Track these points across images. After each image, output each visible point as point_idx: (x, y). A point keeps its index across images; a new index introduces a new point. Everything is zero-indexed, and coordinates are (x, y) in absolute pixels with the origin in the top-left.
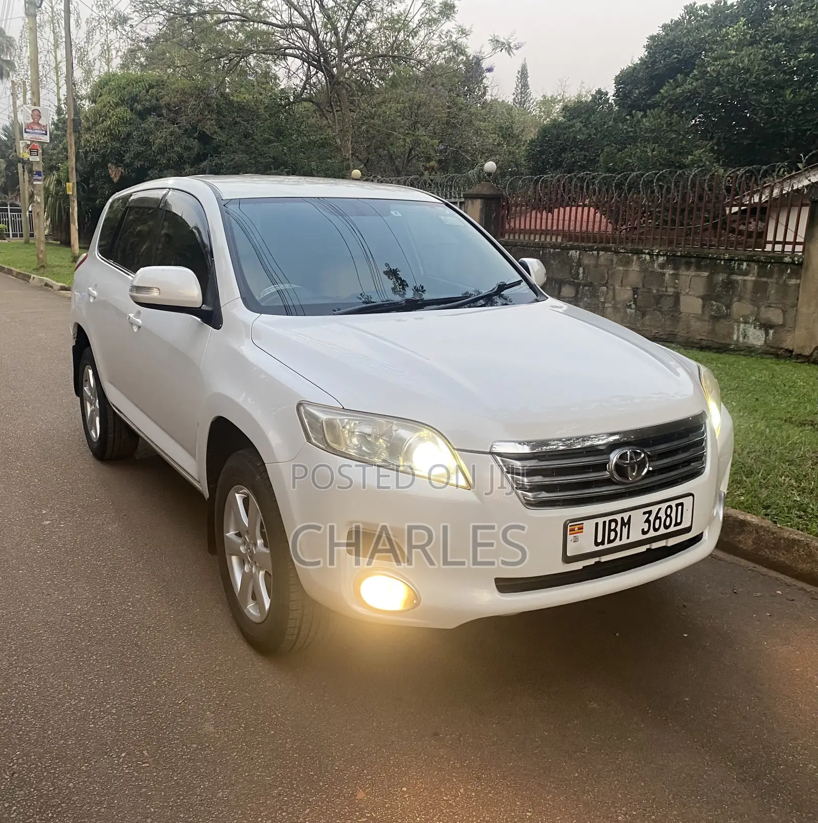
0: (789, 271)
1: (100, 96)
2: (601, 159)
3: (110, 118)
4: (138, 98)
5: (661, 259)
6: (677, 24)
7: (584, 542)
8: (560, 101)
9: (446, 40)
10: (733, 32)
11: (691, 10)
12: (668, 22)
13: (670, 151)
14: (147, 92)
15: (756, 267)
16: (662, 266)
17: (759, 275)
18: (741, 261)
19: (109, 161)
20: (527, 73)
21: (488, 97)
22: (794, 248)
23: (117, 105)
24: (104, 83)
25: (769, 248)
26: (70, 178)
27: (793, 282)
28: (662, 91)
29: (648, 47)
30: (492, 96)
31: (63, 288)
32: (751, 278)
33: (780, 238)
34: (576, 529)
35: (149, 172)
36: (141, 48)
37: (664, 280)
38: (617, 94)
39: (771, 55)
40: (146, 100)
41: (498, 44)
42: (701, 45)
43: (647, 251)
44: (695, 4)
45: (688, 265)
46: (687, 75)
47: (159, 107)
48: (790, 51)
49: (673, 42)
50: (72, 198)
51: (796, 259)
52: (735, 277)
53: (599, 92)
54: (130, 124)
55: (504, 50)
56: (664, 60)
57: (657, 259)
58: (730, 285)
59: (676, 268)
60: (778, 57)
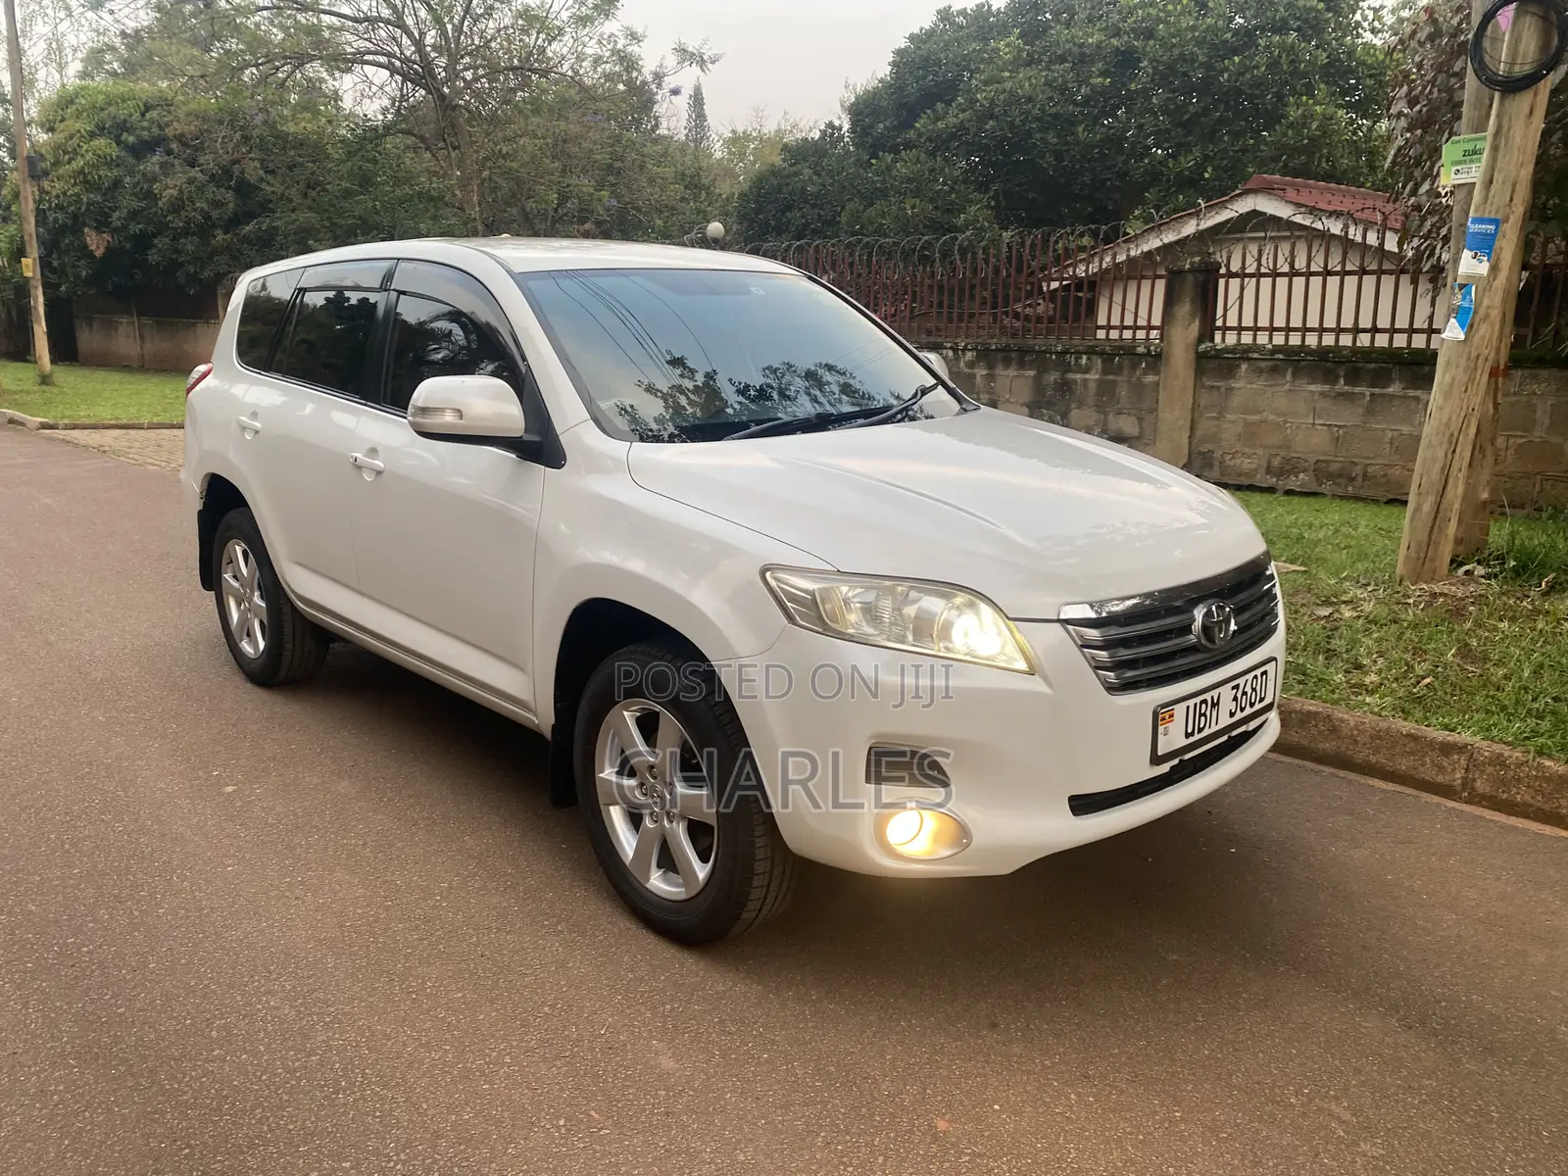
0: (1144, 365)
1: (62, 121)
2: (844, 219)
3: (82, 156)
4: (128, 125)
5: (969, 355)
6: (930, 34)
7: (1174, 735)
8: (755, 138)
9: (609, 47)
10: (1006, 47)
11: (945, 15)
12: (917, 31)
13: (936, 208)
14: (143, 115)
15: (1099, 361)
16: (971, 365)
17: (1105, 372)
18: (1079, 354)
19: (84, 225)
20: (702, 99)
21: (662, 131)
22: (1148, 334)
23: (92, 135)
24: (65, 100)
25: (1101, 334)
26: (28, 250)
27: (1150, 378)
28: (917, 125)
29: (894, 64)
30: (669, 129)
31: (44, 426)
32: (1093, 376)
33: (1116, 321)
34: (1166, 718)
36: (113, 49)
37: (974, 384)
38: (852, 130)
39: (1056, 79)
40: (143, 129)
41: (685, 55)
42: (965, 64)
43: (949, 345)
44: (950, 7)
45: (1007, 363)
46: (948, 103)
47: (164, 140)
48: (1078, 74)
49: (927, 59)
50: (32, 282)
51: (1152, 348)
52: (1071, 376)
53: (830, 125)
54: (118, 166)
55: (694, 65)
56: (917, 82)
57: (964, 354)
58: (1065, 387)
59: (991, 367)
60: (1065, 82)
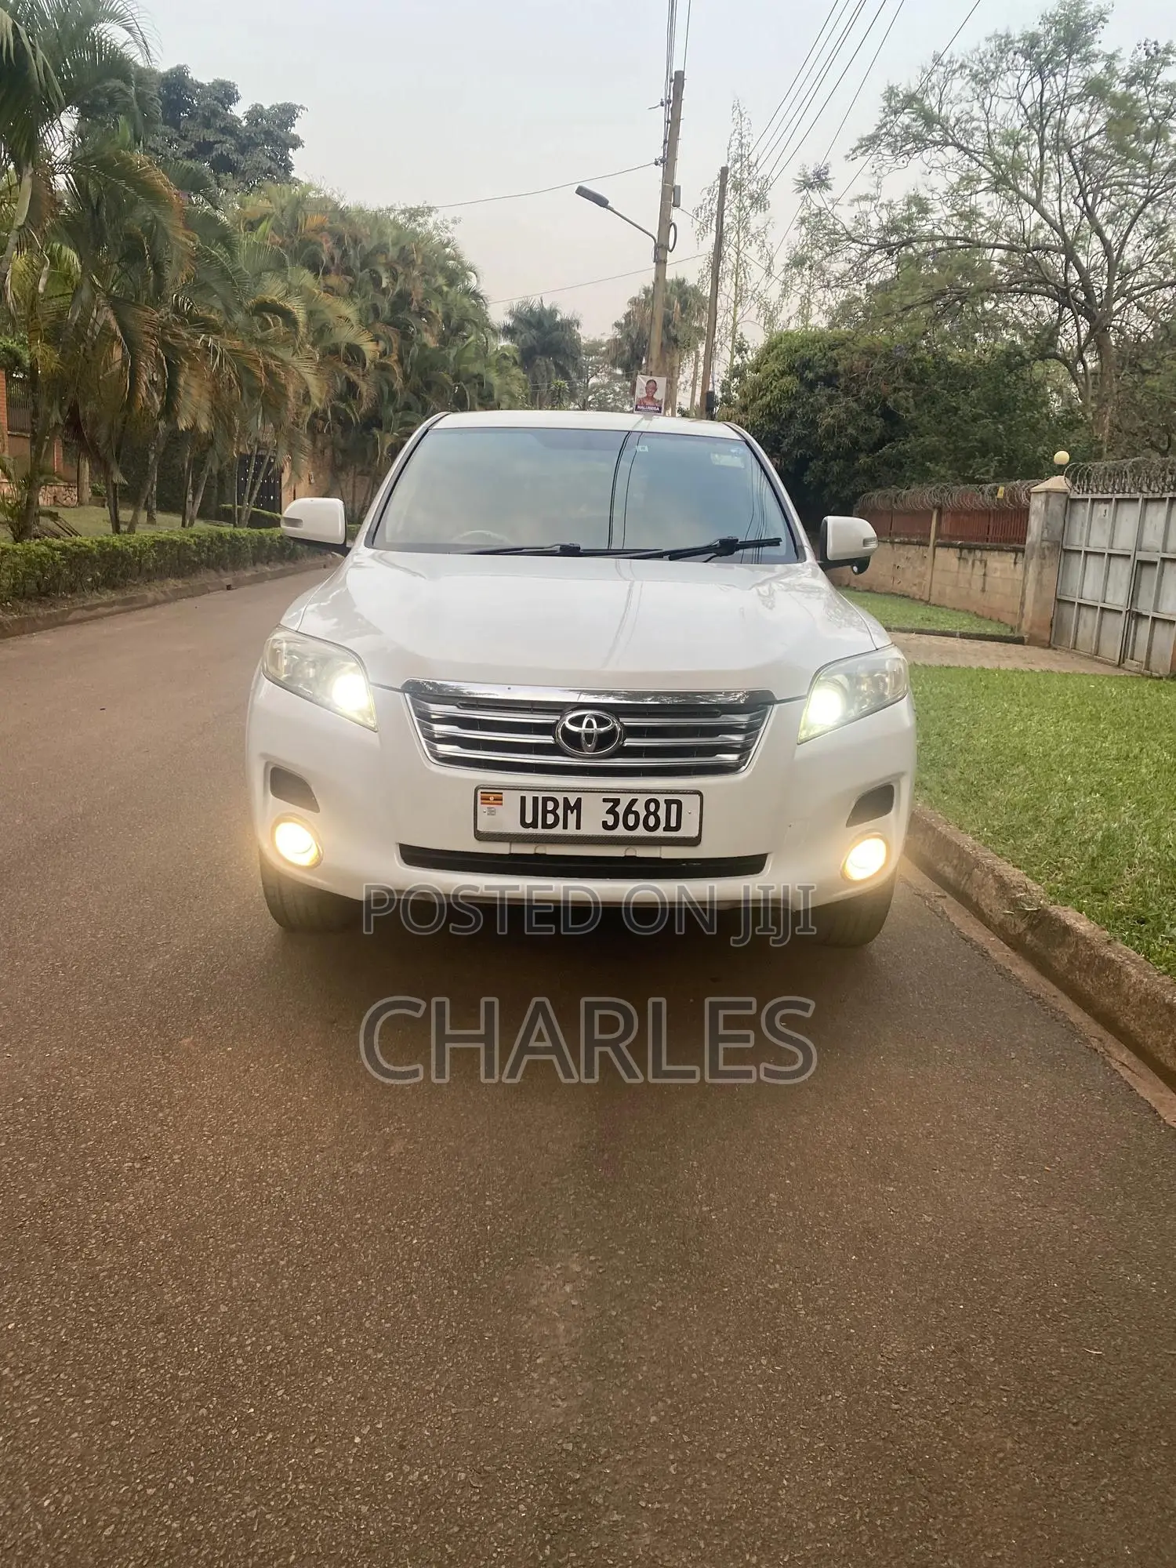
1: (765, 363)
3: (771, 392)
4: (811, 363)
7: (506, 818)
14: (825, 354)
24: (773, 346)
34: (492, 798)
35: (811, 464)
40: (821, 366)
47: (835, 375)
54: (796, 399)
